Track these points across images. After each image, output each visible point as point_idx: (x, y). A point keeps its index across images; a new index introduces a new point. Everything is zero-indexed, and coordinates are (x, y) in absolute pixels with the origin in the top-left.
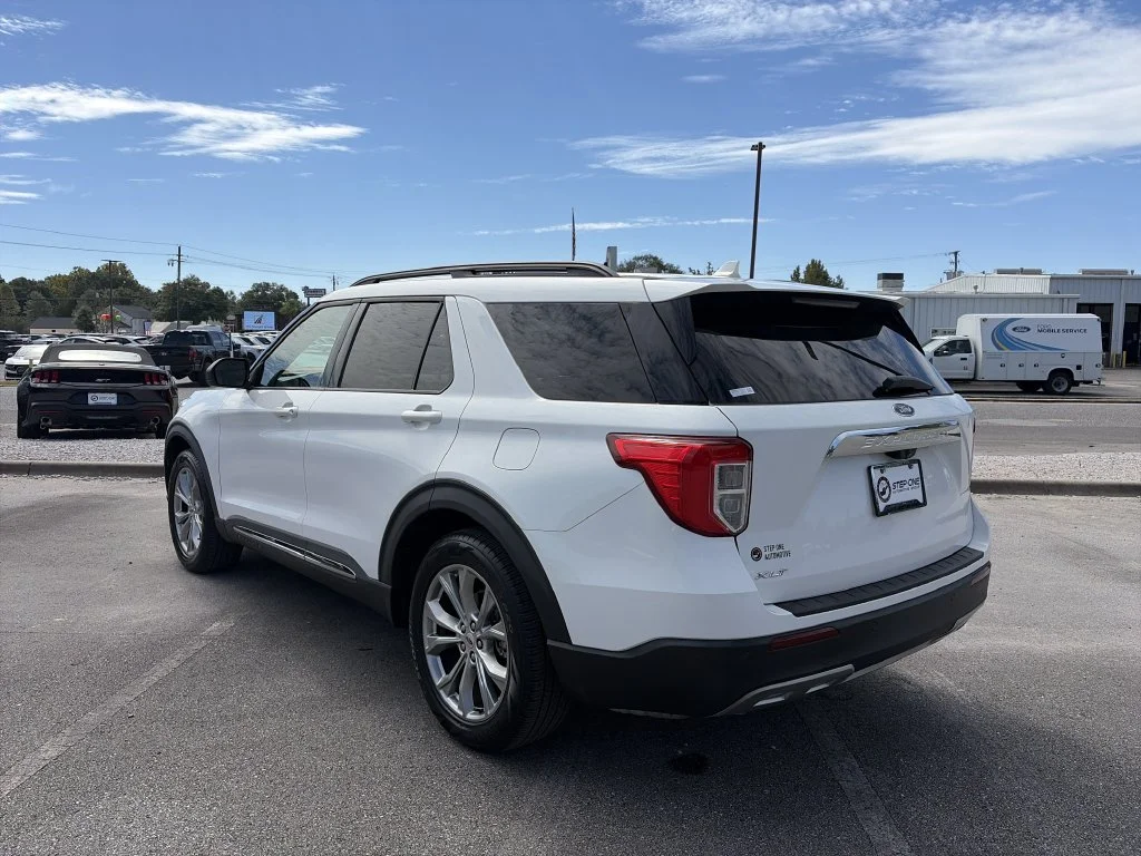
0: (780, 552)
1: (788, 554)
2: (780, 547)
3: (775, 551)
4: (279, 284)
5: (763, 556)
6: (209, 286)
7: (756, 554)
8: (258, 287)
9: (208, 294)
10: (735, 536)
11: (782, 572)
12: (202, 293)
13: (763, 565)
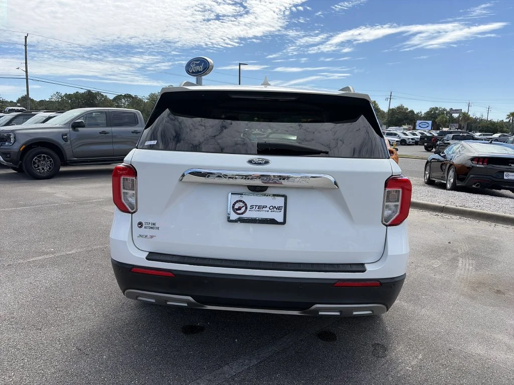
0: (153, 226)
1: (158, 228)
2: (154, 224)
3: (150, 225)
4: (443, 108)
5: (144, 227)
6: (408, 109)
7: (140, 225)
8: (432, 110)
9: (407, 113)
10: (132, 213)
11: (152, 237)
12: (404, 113)
13: (143, 231)
